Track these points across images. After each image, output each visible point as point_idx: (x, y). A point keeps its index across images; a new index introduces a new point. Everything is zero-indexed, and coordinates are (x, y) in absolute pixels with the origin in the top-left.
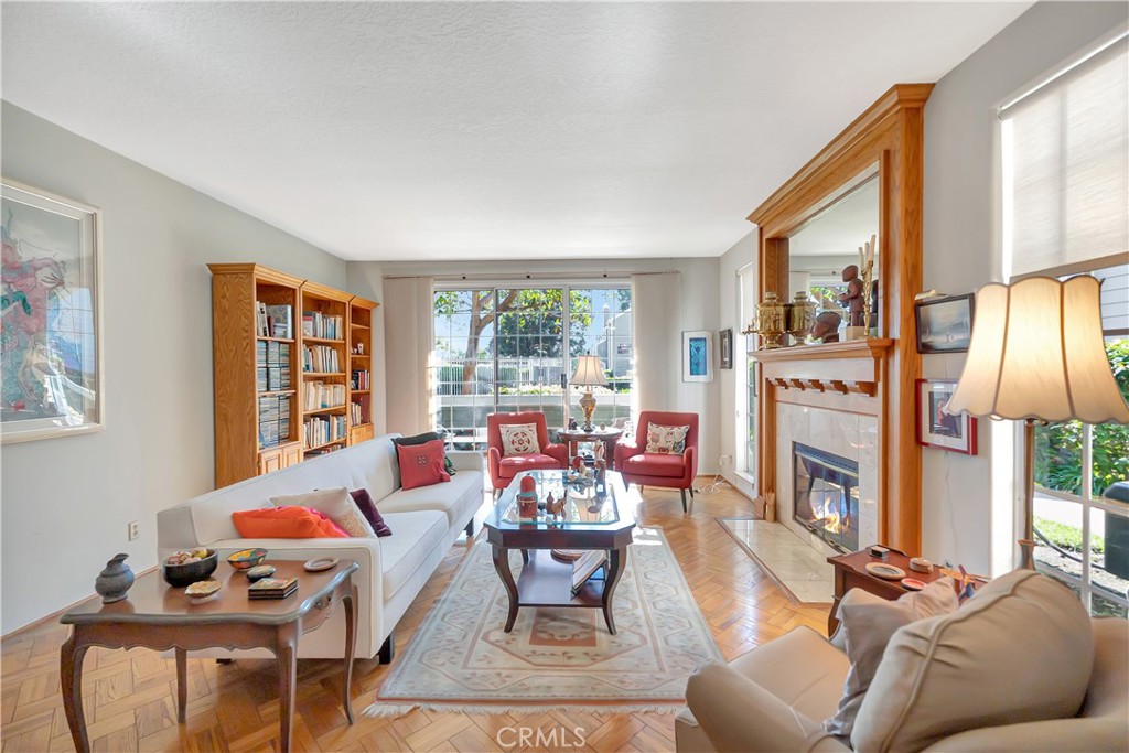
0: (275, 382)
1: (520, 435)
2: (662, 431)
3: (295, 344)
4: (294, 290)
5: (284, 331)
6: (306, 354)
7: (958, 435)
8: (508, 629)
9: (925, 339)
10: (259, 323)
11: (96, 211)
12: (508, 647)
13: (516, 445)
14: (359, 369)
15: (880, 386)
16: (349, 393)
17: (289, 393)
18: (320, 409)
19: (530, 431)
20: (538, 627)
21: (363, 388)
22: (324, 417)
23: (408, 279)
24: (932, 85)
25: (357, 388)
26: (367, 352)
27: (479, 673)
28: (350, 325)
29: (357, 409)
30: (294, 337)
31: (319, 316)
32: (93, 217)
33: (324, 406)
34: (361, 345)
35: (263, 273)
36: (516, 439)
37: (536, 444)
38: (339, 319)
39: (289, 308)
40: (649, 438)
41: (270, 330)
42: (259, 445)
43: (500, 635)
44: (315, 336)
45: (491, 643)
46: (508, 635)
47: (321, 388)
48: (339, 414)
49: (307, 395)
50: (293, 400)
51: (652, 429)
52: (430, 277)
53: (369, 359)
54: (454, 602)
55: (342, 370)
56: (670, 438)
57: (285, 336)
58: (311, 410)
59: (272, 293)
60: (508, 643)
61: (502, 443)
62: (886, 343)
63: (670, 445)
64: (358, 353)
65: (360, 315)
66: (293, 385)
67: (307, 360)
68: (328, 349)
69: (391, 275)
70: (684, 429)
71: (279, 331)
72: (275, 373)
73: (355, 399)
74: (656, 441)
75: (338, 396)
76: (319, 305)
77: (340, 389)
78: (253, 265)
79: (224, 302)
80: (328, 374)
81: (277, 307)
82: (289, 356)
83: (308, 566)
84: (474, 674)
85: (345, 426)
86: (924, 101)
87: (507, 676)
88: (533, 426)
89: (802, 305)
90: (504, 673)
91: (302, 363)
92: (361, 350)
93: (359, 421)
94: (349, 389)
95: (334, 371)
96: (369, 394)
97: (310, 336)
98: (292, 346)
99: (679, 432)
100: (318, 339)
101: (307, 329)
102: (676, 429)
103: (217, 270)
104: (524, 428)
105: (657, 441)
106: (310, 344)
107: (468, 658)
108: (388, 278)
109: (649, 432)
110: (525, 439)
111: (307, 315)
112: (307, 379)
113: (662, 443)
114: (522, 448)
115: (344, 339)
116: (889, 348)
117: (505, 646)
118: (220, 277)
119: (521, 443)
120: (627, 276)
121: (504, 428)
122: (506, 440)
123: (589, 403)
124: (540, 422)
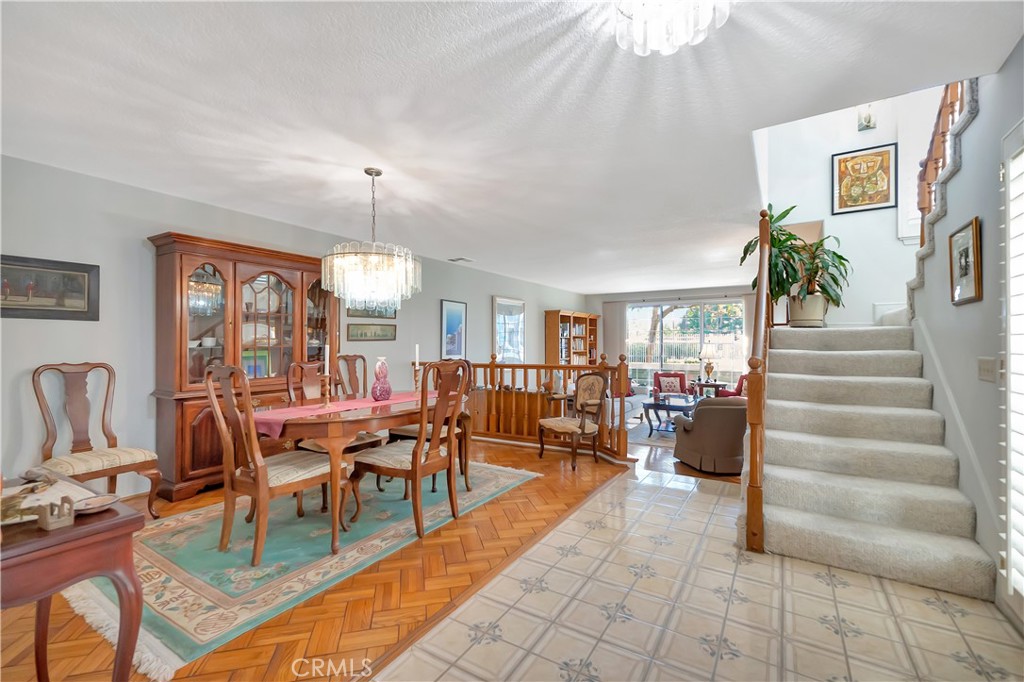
1: (670, 383)
4: (571, 316)
5: (567, 333)
6: (573, 342)
10: (560, 331)
13: (668, 388)
14: (591, 348)
16: (587, 359)
17: (568, 360)
21: (593, 357)
23: (616, 304)
26: (595, 339)
28: (588, 327)
30: (570, 335)
31: (578, 325)
34: (593, 337)
35: (562, 312)
36: (668, 385)
38: (585, 326)
39: (569, 324)
41: (563, 334)
47: (578, 357)
49: (574, 360)
50: (570, 362)
52: (626, 301)
53: (596, 343)
55: (586, 349)
57: (567, 336)
59: (565, 319)
61: (661, 386)
64: (592, 340)
65: (593, 322)
66: (570, 356)
67: (574, 345)
68: (581, 339)
69: (607, 301)
71: (565, 334)
72: (564, 351)
73: (590, 362)
75: (583, 361)
76: (578, 320)
77: (585, 357)
78: (560, 309)
79: (550, 325)
80: (580, 351)
81: (565, 325)
82: (568, 344)
88: (678, 379)
91: (572, 347)
95: (582, 349)
96: (595, 360)
97: (575, 335)
98: (569, 339)
100: (578, 335)
101: (574, 332)
103: (547, 312)
106: (575, 338)
108: (605, 303)
110: (673, 385)
111: (574, 326)
112: (574, 353)
114: (671, 389)
115: (586, 334)
118: (548, 314)
119: (671, 387)
120: (740, 296)
121: (662, 379)
122: (663, 385)
123: (709, 369)
124: (682, 377)
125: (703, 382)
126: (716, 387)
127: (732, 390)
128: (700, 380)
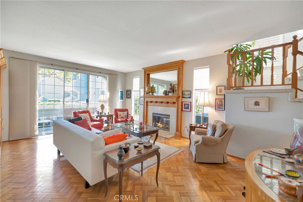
2: (121, 113)
7: (189, 109)
9: (183, 96)
15: (177, 102)
19: (87, 116)
24: (185, 61)
37: (90, 119)
51: (119, 113)
52: (37, 61)
56: (124, 115)
62: (178, 96)
63: (124, 116)
69: (15, 57)
70: (126, 112)
86: (184, 63)
88: (88, 114)
89: (154, 87)
102: (124, 112)
104: (85, 115)
105: (121, 116)
109: (118, 114)
110: (87, 118)
113: (122, 116)
116: (179, 97)
123: (103, 107)
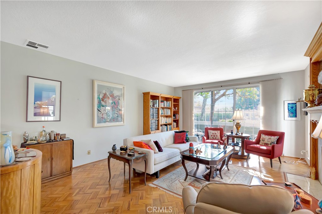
0: (154, 117)
1: (214, 134)
3: (159, 108)
4: (159, 96)
5: (156, 106)
6: (162, 111)
8: (185, 180)
10: (151, 104)
11: (124, 86)
12: (183, 184)
13: (213, 137)
14: (175, 114)
16: (173, 119)
17: (157, 119)
18: (165, 123)
19: (218, 133)
20: (193, 182)
21: (177, 118)
22: (166, 125)
23: (188, 90)
25: (175, 119)
26: (178, 109)
27: (173, 186)
28: (173, 103)
29: (175, 124)
30: (159, 107)
31: (165, 102)
32: (124, 87)
33: (166, 122)
34: (176, 108)
35: (151, 94)
36: (213, 135)
37: (219, 137)
38: (170, 102)
39: (158, 100)
40: (261, 139)
41: (153, 106)
42: (150, 130)
43: (183, 181)
44: (164, 106)
45: (179, 182)
46: (185, 182)
47: (165, 118)
48: (170, 124)
49: (162, 120)
50: (158, 121)
51: (263, 136)
52: (193, 89)
53: (178, 111)
54: (178, 172)
55: (171, 114)
56: (269, 140)
57: (157, 107)
58: (163, 123)
59: (154, 98)
60: (183, 183)
61: (208, 136)
63: (269, 143)
64: (176, 110)
65: (176, 101)
66: (158, 118)
67: (162, 112)
68: (168, 109)
69: (184, 90)
70: (277, 137)
71: (155, 106)
72: (155, 114)
73: (175, 121)
74: (263, 140)
75: (169, 120)
76: (167, 99)
77: (170, 119)
78: (149, 92)
79: (145, 100)
80: (167, 115)
81: (155, 100)
82: (158, 111)
83: (139, 152)
84: (172, 186)
85: (171, 128)
87: (178, 189)
88: (219, 132)
90: (178, 188)
91: (160, 113)
92: (177, 109)
93: (175, 127)
94: (172, 118)
95: (169, 114)
96: (178, 120)
97: (163, 106)
99: (274, 139)
100: (165, 107)
101: (162, 105)
102: (273, 137)
103: (144, 94)
104: (216, 132)
106: (163, 108)
107: (173, 183)
110: (216, 135)
111: (162, 102)
112: (161, 116)
113: (266, 142)
114: (214, 138)
115: (171, 107)
117: (182, 183)
119: (214, 136)
120: (258, 82)
121: (209, 131)
122: (210, 135)
123: (238, 126)
124: (221, 130)
125: (234, 134)
126: (243, 138)
127: (254, 141)
128: (232, 133)
